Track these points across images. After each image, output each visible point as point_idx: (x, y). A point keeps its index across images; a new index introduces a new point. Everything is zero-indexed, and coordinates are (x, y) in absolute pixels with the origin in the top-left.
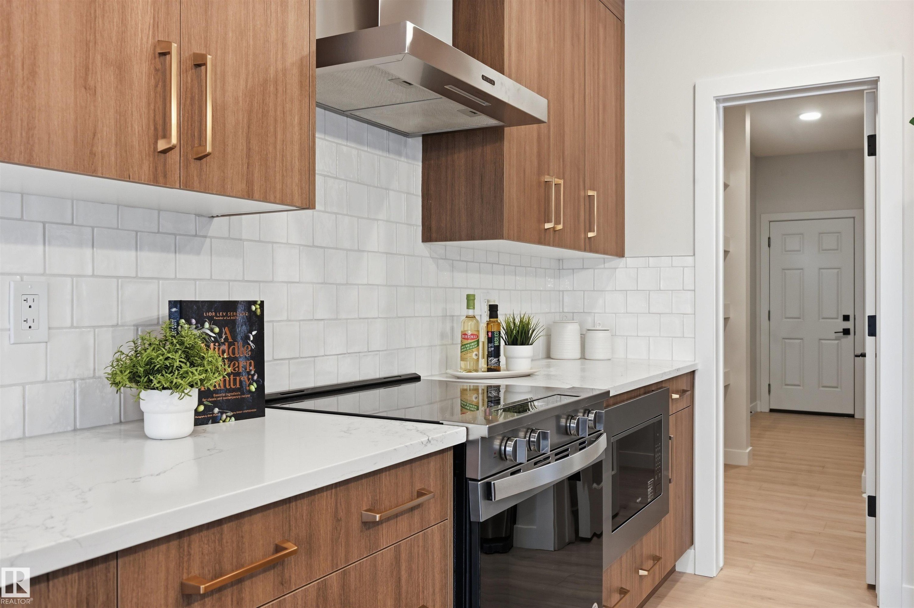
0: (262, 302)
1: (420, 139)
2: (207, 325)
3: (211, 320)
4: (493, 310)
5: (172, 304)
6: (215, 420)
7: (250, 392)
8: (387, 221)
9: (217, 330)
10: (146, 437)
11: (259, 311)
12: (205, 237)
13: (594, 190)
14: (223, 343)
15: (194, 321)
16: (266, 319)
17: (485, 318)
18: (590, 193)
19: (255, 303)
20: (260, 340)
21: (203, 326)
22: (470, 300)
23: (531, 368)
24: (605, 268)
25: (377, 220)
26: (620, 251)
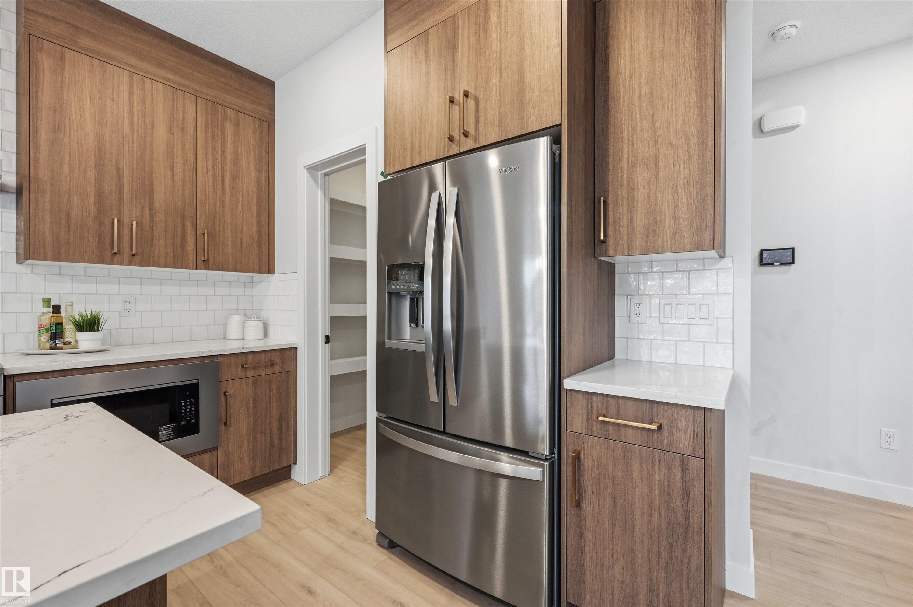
22: (41, 301)
23: (101, 347)
26: (271, 271)
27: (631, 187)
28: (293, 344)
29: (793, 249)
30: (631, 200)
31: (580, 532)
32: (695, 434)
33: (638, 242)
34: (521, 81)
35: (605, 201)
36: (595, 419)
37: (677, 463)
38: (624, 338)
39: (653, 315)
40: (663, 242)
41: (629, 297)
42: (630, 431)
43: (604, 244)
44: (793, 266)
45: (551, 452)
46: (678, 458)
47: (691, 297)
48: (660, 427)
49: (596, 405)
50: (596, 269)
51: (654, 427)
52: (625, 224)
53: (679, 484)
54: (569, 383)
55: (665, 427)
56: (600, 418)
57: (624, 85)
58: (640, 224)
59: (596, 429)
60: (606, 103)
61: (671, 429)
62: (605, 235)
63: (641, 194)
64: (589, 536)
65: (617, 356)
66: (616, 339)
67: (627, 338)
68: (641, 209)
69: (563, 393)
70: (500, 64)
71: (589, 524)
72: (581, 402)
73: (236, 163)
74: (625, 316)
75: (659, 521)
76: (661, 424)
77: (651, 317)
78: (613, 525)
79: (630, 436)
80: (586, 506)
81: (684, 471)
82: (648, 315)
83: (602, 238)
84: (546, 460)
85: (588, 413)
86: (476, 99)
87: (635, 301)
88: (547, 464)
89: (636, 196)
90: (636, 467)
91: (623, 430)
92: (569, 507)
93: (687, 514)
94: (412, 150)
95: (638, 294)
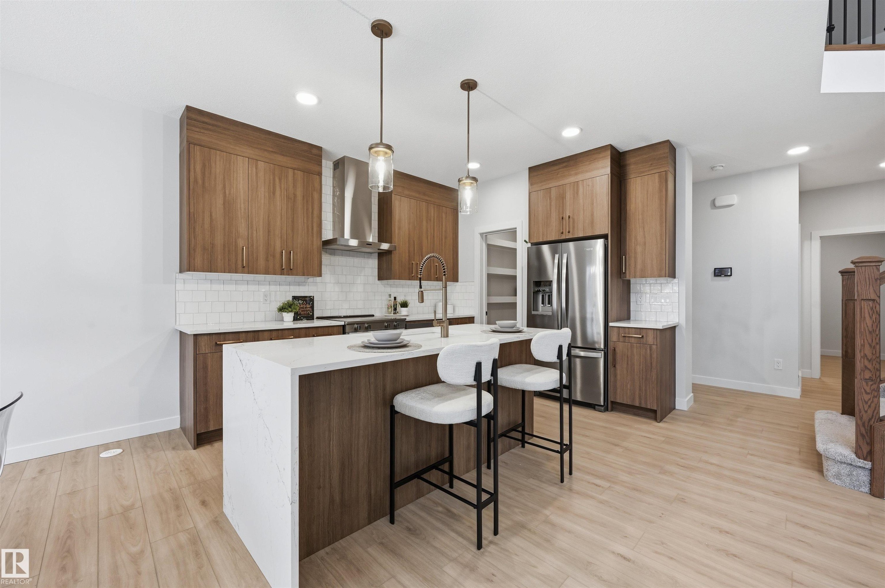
0: (313, 296)
1: (377, 253)
2: (300, 301)
3: (301, 300)
4: (395, 298)
5: (293, 297)
6: (302, 320)
7: (310, 315)
8: (364, 276)
9: (302, 302)
10: (284, 321)
11: (313, 298)
12: (307, 282)
13: (437, 263)
14: (304, 304)
15: (297, 300)
16: (314, 300)
17: (393, 301)
18: (436, 264)
19: (312, 296)
20: (313, 304)
21: (299, 301)
22: (390, 296)
23: (408, 314)
24: (454, 286)
25: (361, 276)
26: (457, 280)
27: (635, 253)
28: (473, 315)
29: (731, 268)
30: (636, 258)
31: (615, 376)
32: (654, 338)
33: (638, 274)
34: (592, 215)
35: (625, 258)
36: (621, 336)
37: (648, 347)
38: (634, 311)
39: (647, 301)
40: (648, 274)
41: (636, 294)
42: (633, 339)
43: (625, 274)
44: (731, 277)
45: (605, 348)
46: (649, 346)
47: (662, 293)
48: (643, 337)
49: (621, 330)
50: (622, 283)
51: (641, 336)
52: (633, 266)
53: (649, 354)
54: (611, 324)
55: (644, 336)
56: (623, 335)
57: (633, 214)
58: (639, 267)
59: (621, 339)
60: (625, 220)
61: (646, 337)
62: (625, 271)
63: (639, 256)
64: (619, 377)
65: (631, 319)
66: (631, 312)
67: (636, 311)
68: (639, 261)
69: (609, 328)
70: (584, 208)
71: (618, 372)
72: (616, 330)
73: (446, 231)
74: (635, 302)
75: (643, 367)
76: (643, 336)
77: (646, 302)
78: (627, 371)
79: (633, 340)
80: (618, 366)
81: (650, 350)
82: (645, 301)
83: (624, 272)
84: (603, 351)
85: (618, 334)
86: (573, 219)
87: (639, 296)
88: (603, 352)
89: (637, 256)
90: (635, 351)
91: (630, 339)
92: (611, 368)
93: (651, 363)
94: (543, 234)
95: (641, 293)
